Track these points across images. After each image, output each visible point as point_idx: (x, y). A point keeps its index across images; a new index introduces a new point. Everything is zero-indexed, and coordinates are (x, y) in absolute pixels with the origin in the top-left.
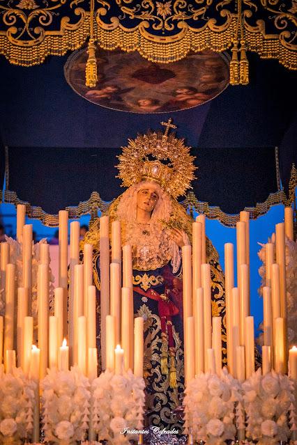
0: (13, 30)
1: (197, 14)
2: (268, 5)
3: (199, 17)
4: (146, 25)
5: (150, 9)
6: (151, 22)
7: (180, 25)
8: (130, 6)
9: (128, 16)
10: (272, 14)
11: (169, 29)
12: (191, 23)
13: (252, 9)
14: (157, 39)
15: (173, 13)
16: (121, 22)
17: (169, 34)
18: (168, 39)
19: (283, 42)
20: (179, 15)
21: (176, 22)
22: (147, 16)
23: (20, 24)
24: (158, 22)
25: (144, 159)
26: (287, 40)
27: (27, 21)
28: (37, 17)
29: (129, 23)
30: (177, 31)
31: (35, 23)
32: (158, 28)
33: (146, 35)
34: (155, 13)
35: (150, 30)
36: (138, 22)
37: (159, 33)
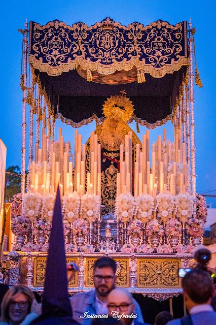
0: (50, 63)
1: (119, 56)
2: (147, 53)
3: (120, 57)
4: (100, 60)
5: (102, 54)
6: (102, 59)
7: (113, 61)
8: (94, 53)
9: (93, 57)
10: (148, 56)
11: (109, 62)
12: (117, 60)
13: (141, 54)
14: (104, 66)
15: (111, 56)
16: (91, 59)
17: (108, 64)
18: (109, 66)
19: (152, 67)
20: (113, 57)
21: (111, 59)
22: (100, 57)
23: (52, 60)
24: (104, 59)
25: (113, 106)
26: (154, 66)
27: (55, 59)
28: (59, 58)
29: (94, 60)
30: (112, 63)
31: (58, 60)
32: (105, 62)
33: (100, 64)
34: (103, 56)
35: (102, 63)
36: (97, 59)
37: (105, 64)
